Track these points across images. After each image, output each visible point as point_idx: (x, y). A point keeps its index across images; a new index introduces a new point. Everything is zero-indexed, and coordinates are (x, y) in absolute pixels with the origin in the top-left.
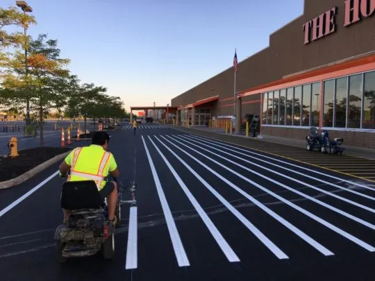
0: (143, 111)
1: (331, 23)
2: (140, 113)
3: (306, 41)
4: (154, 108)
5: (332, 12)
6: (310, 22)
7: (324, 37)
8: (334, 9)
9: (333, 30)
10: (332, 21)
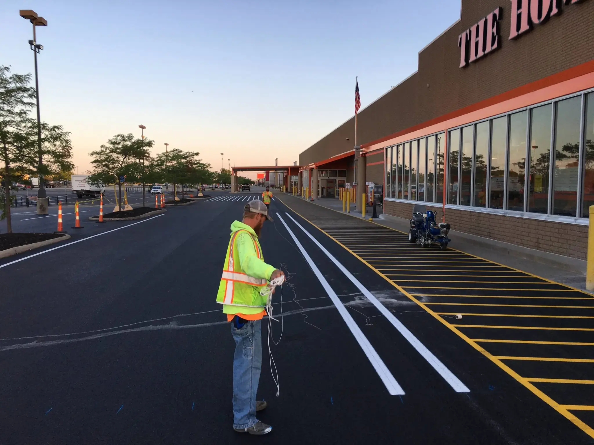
0: (263, 172)
1: (493, 33)
2: (259, 176)
3: (463, 63)
4: (276, 169)
5: (494, 16)
6: (468, 31)
7: (485, 56)
8: (497, 12)
9: (495, 46)
10: (495, 30)
